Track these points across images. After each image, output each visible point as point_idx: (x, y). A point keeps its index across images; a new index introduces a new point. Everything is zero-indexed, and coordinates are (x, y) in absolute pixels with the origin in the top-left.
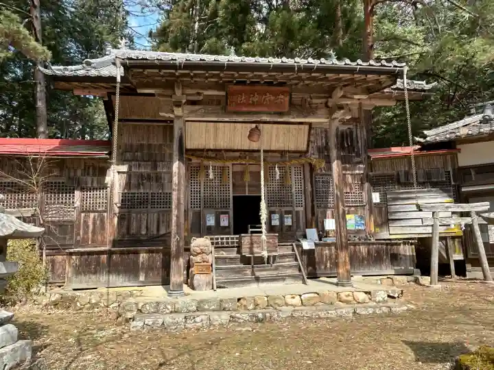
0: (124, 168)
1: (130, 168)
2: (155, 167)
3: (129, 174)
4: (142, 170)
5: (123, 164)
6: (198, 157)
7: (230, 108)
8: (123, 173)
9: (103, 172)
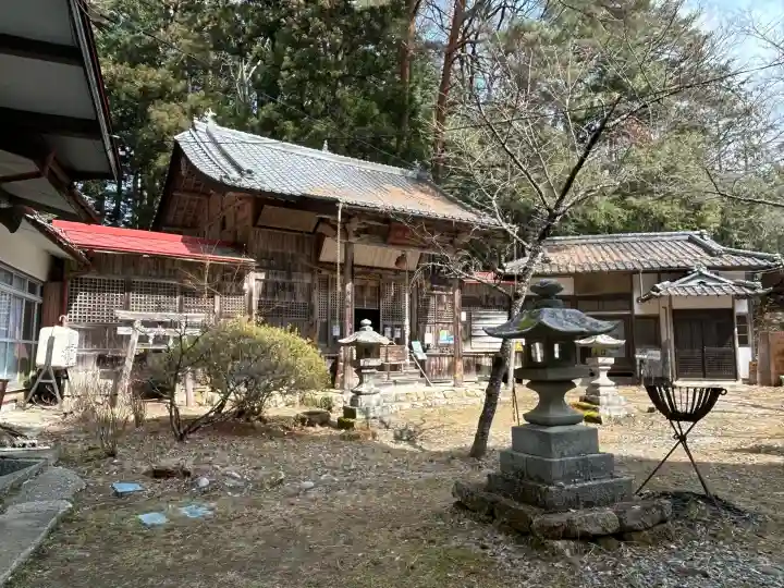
0: (262, 276)
1: (267, 276)
2: (289, 277)
3: (265, 283)
4: (279, 279)
5: (261, 272)
6: (328, 269)
7: (391, 239)
8: (260, 280)
9: (240, 278)
